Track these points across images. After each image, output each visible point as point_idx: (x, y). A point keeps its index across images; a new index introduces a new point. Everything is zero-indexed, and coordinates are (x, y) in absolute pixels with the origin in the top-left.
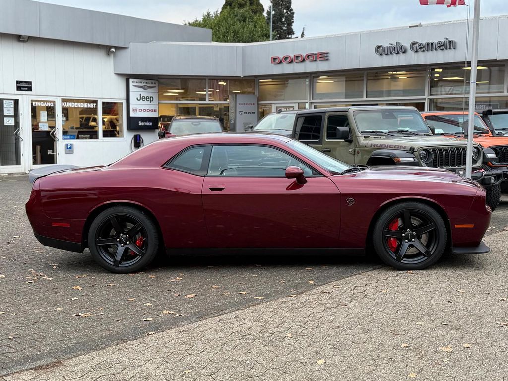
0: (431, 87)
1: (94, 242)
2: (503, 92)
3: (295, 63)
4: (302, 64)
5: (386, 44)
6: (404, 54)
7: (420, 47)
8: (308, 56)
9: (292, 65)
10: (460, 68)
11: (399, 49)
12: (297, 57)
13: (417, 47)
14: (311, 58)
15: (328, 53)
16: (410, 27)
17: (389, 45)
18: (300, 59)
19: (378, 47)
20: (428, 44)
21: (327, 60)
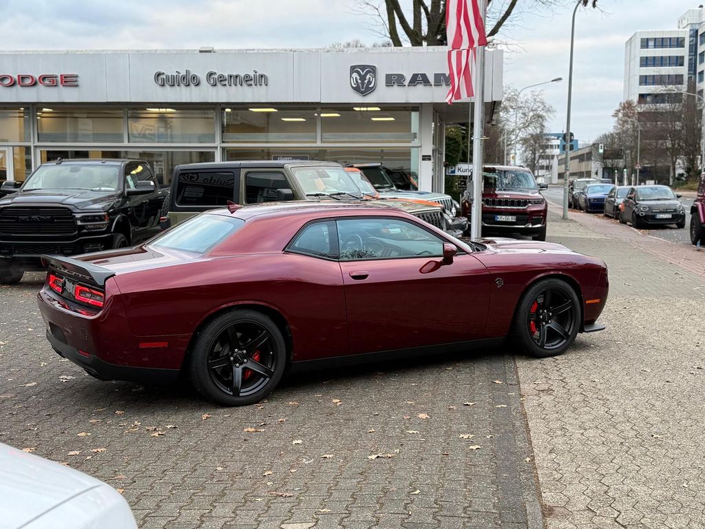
0: (223, 132)
1: (206, 364)
2: (316, 142)
3: (19, 86)
4: (33, 90)
5: (170, 71)
6: (197, 88)
7: (220, 79)
8: (44, 78)
9: (14, 89)
10: (247, 109)
11: (190, 80)
12: (23, 78)
13: (217, 80)
14: (47, 82)
15: (77, 76)
16: (201, 52)
17: (175, 74)
18: (28, 81)
19: (159, 74)
20: (231, 76)
21: (77, 86)
